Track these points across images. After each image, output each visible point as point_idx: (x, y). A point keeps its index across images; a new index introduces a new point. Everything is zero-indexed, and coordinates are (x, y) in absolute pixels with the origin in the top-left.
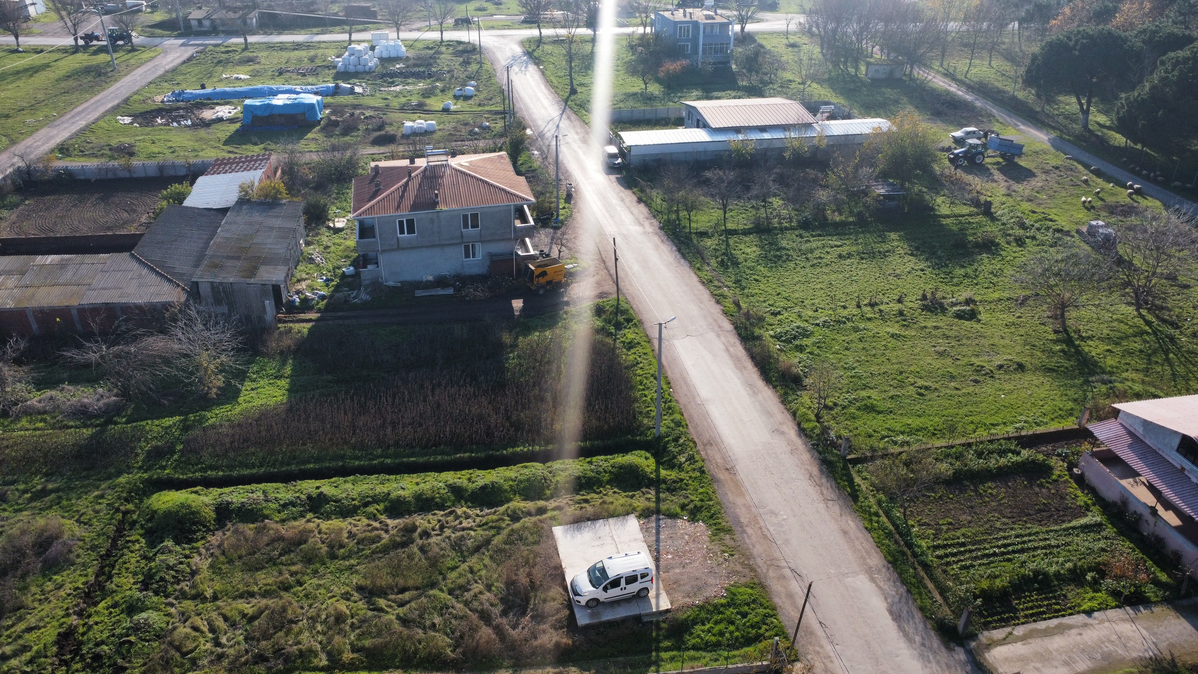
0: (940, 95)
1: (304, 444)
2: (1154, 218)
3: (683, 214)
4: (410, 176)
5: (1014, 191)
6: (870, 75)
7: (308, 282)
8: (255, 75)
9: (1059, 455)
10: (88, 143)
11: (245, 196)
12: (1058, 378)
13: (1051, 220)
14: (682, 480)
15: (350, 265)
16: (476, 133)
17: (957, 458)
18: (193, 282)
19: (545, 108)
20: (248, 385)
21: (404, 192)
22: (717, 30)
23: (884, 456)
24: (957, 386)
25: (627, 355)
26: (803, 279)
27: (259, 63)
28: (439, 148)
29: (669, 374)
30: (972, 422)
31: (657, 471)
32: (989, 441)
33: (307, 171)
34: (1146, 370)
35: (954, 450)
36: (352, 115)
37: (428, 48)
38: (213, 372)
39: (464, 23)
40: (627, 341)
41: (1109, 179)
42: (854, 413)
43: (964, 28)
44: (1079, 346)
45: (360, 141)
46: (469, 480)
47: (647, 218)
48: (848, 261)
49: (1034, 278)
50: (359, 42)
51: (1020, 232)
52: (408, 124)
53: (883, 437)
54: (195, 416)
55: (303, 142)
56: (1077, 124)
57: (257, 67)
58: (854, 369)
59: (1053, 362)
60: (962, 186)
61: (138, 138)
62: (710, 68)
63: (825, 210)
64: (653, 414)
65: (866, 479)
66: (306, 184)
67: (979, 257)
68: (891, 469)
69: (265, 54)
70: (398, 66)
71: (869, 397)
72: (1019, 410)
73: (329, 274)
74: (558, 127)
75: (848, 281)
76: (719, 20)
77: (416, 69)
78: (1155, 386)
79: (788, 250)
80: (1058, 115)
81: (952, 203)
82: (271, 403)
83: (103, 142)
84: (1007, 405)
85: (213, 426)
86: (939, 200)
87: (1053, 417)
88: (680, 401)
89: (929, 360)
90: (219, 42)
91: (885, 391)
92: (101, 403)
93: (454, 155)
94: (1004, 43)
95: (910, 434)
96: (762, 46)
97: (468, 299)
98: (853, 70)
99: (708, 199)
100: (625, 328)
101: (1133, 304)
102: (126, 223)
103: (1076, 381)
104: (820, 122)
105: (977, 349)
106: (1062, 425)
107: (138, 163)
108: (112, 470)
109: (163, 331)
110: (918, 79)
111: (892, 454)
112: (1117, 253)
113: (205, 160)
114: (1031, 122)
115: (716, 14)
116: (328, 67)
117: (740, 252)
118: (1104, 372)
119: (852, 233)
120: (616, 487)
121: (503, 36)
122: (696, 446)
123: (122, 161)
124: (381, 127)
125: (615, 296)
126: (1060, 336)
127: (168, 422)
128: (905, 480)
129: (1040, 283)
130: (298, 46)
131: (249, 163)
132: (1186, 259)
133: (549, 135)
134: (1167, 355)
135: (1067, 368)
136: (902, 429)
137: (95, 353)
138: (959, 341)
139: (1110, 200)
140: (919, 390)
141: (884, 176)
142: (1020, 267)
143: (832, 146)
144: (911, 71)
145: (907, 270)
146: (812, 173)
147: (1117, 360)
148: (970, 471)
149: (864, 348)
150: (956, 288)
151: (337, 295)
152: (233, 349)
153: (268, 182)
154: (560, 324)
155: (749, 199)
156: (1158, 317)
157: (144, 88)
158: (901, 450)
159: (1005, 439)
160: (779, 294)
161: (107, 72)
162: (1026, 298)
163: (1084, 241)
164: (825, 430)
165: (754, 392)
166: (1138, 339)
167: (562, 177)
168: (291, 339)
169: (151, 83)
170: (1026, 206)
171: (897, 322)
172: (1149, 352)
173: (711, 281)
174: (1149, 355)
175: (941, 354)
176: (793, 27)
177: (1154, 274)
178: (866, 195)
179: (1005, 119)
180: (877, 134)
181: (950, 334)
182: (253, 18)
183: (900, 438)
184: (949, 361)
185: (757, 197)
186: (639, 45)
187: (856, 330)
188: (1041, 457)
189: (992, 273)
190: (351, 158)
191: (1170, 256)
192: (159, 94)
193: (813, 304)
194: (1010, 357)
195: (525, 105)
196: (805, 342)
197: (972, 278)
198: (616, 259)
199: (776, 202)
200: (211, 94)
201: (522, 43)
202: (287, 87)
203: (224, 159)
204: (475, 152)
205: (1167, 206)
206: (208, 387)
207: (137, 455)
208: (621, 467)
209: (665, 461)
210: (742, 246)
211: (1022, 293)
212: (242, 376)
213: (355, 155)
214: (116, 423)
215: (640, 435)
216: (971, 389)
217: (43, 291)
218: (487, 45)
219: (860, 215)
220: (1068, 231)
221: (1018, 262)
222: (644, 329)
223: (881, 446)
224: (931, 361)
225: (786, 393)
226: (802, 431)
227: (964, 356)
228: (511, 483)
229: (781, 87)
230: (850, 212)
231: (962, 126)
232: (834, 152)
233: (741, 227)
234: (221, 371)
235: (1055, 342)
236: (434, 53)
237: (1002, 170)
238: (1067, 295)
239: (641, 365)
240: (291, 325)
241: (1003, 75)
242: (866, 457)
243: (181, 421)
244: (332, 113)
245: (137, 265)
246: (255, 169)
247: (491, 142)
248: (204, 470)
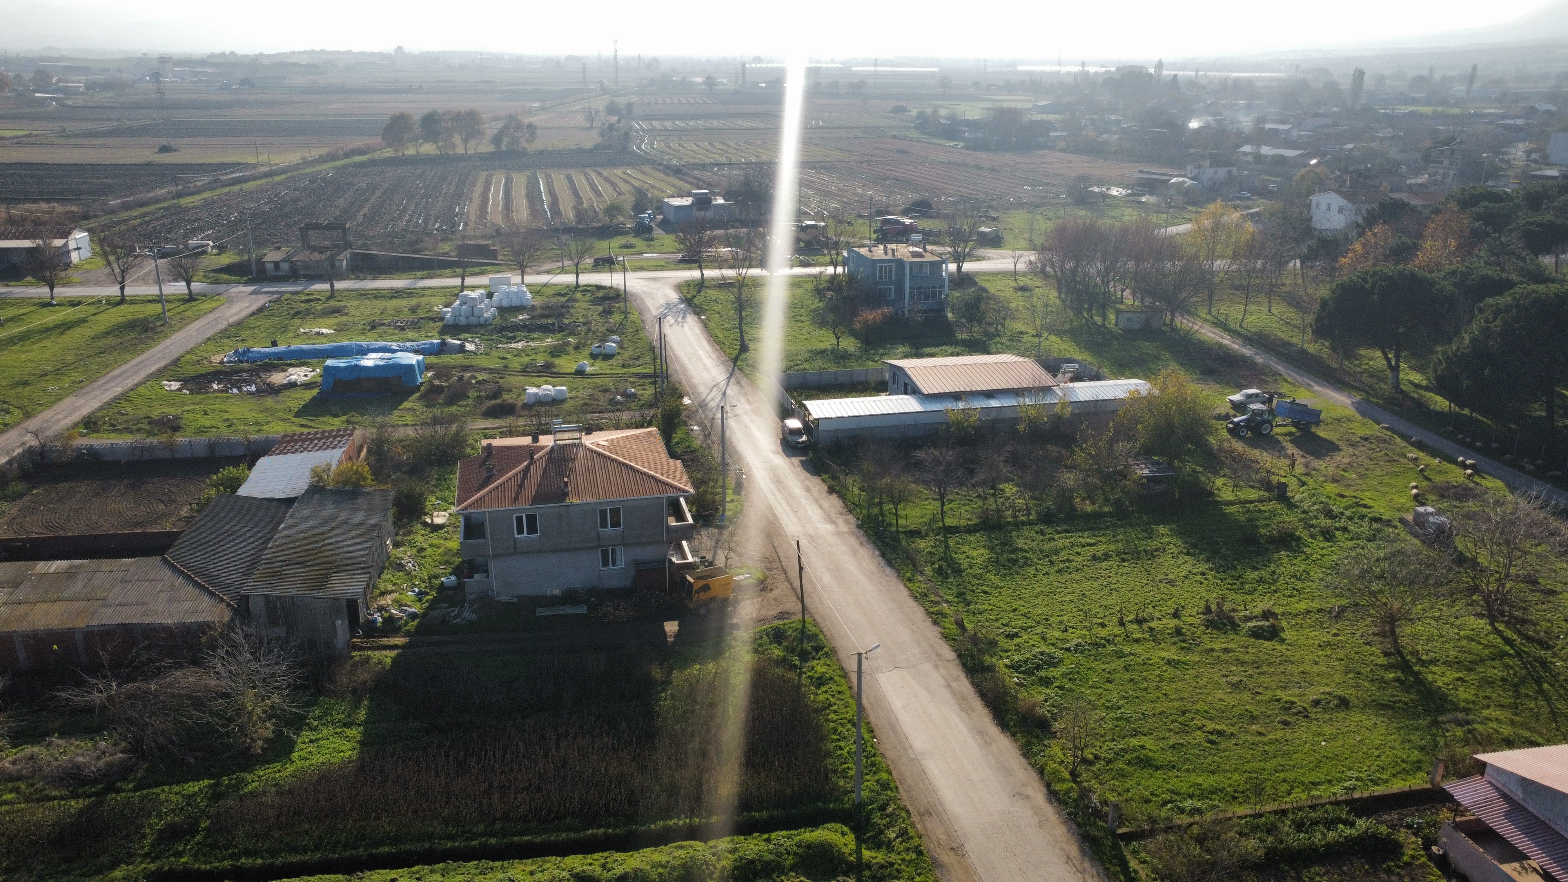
0: (1210, 350)
1: (378, 818)
2: (1497, 503)
3: (888, 507)
4: (532, 458)
5: (1314, 469)
6: (1121, 325)
7: (395, 595)
8: (341, 329)
9: (1409, 827)
10: (123, 414)
11: (318, 482)
12: (1396, 718)
13: (1365, 506)
14: (892, 864)
15: (451, 574)
16: (618, 403)
17: (1269, 832)
18: (242, 595)
19: (708, 370)
20: (306, 735)
21: (524, 479)
22: (927, 270)
23: (1169, 829)
24: (1260, 730)
25: (816, 694)
26: (1047, 590)
27: (347, 314)
28: (570, 423)
29: (872, 719)
30: (1285, 781)
31: (858, 851)
32: (1310, 807)
33: (400, 450)
34: (1515, 706)
35: (1263, 819)
36: (461, 378)
37: (559, 294)
38: (259, 717)
39: (606, 263)
40: (816, 676)
41: (1434, 453)
42: (1122, 769)
43: (1234, 267)
44: (1419, 673)
45: (470, 412)
46: (604, 866)
47: (841, 514)
48: (1105, 564)
49: (1350, 582)
50: (473, 288)
51: (1326, 522)
52: (532, 390)
53: (1165, 803)
54: (230, 780)
55: (396, 413)
56: (1386, 384)
57: (344, 319)
58: (1119, 708)
59: (1386, 696)
60: (1248, 465)
61: (186, 408)
62: (919, 318)
63: (1072, 498)
64: (851, 773)
65: (1145, 862)
66: (398, 466)
67: (1276, 556)
68: (1179, 848)
69: (355, 303)
70: (521, 317)
71: (1142, 747)
72: (1347, 762)
73: (423, 585)
74: (724, 394)
75: (1107, 590)
76: (929, 258)
77: (544, 321)
78: (1528, 729)
79: (1026, 551)
80: (1361, 373)
81: (1235, 486)
82: (336, 761)
83: (141, 413)
84: (1330, 755)
85: (254, 794)
86: (1219, 482)
87: (1394, 772)
88: (887, 755)
89: (1219, 694)
90: (299, 289)
91: (1164, 738)
92: (101, 763)
93: (589, 431)
94: (1284, 285)
95: (1201, 797)
96: (984, 290)
97: (605, 620)
98: (1100, 319)
99: (920, 488)
100: (813, 658)
101: (1484, 615)
102: (160, 517)
103: (1421, 721)
104: (1062, 385)
105: (1283, 679)
106: (1408, 784)
107: (184, 440)
108: (105, 860)
109: (196, 662)
110: (1181, 329)
111: (1179, 827)
112: (1456, 548)
113: (270, 435)
114: (1327, 381)
115: (925, 251)
116: (433, 319)
117: (963, 556)
118: (1457, 709)
119: (1108, 528)
120: (804, 874)
121: (654, 279)
122: (909, 816)
123: (163, 438)
124: (496, 394)
125: (800, 616)
126: (1392, 660)
127: (192, 787)
128: (1199, 863)
129: (1360, 589)
130: (396, 294)
131: (325, 440)
132: (1546, 557)
133: (713, 404)
134: (1540, 685)
135: (1406, 703)
136: (1191, 791)
137: (101, 692)
138: (1258, 668)
139: (1438, 479)
140: (1210, 737)
141: (1146, 453)
142: (1332, 568)
143: (1079, 414)
144: (1172, 320)
145: (1183, 574)
146: (1053, 450)
147: (1473, 692)
148: (1288, 849)
149: (1132, 680)
150: (1250, 597)
151: (432, 613)
152: (288, 687)
153: (349, 465)
154: (727, 654)
155: (973, 486)
156: (1519, 633)
157: (200, 345)
158: (1190, 820)
159: (1331, 803)
160: (1015, 610)
161: (155, 327)
162: (1343, 609)
163: (1412, 534)
164: (1085, 793)
165: (986, 741)
166: (1497, 663)
167: (730, 461)
168: (369, 672)
169: (209, 339)
170: (1331, 488)
171: (1175, 644)
172: (1516, 680)
173: (926, 595)
174: (1516, 686)
175: (1236, 687)
176: (1021, 266)
177: (1507, 575)
178: (1125, 477)
179: (1295, 378)
180: (1135, 399)
181: (1246, 659)
182: (344, 260)
183: (1188, 804)
184: (1246, 696)
185: (984, 483)
186: (829, 289)
187: (1120, 655)
188: (1384, 829)
189: (1295, 576)
190: (457, 434)
191: (1525, 553)
192: (218, 352)
193: (1061, 622)
194: (1328, 689)
195: (682, 366)
196: (1053, 672)
197: (1270, 583)
198: (801, 569)
199: (1009, 489)
200: (283, 352)
201: (679, 287)
202: (381, 344)
203: (295, 434)
204: (617, 427)
205: (1512, 488)
206: (252, 738)
207: (144, 836)
208: (809, 847)
209: (869, 838)
210: (965, 548)
211: (1336, 603)
212: (298, 723)
213: (462, 430)
214: (118, 791)
215: (835, 802)
216: (1280, 734)
217: (40, 608)
218: (635, 291)
219: (1117, 503)
220: (1389, 520)
221: (1328, 561)
222: (838, 660)
223: (1163, 814)
224: (1222, 697)
225: (1029, 743)
226: (1053, 795)
227: (1267, 688)
228: (660, 870)
229: (1010, 340)
230: (1105, 500)
231: (1240, 387)
232: (1082, 423)
233: (964, 523)
234: (270, 717)
235: (1388, 667)
236: (568, 301)
237: (1297, 442)
238: (1397, 605)
239: (835, 707)
240: (369, 653)
241: (1287, 324)
242: (1143, 831)
243: (210, 787)
244: (435, 377)
245: (170, 573)
246: (334, 448)
247: (637, 414)
248: (235, 856)
